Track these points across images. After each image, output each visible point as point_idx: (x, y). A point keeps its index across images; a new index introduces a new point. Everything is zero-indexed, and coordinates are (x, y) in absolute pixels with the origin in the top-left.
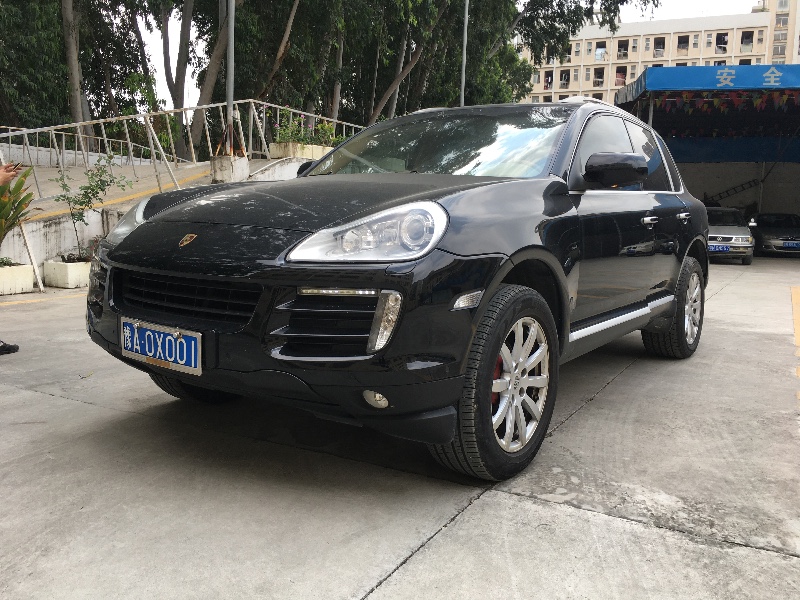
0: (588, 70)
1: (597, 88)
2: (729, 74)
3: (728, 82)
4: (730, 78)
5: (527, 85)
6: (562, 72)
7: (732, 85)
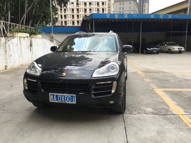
0: (70, 9)
1: (73, 14)
2: (109, 15)
3: (108, 17)
4: (109, 16)
5: (57, 12)
6: (64, 9)
7: (109, 18)
